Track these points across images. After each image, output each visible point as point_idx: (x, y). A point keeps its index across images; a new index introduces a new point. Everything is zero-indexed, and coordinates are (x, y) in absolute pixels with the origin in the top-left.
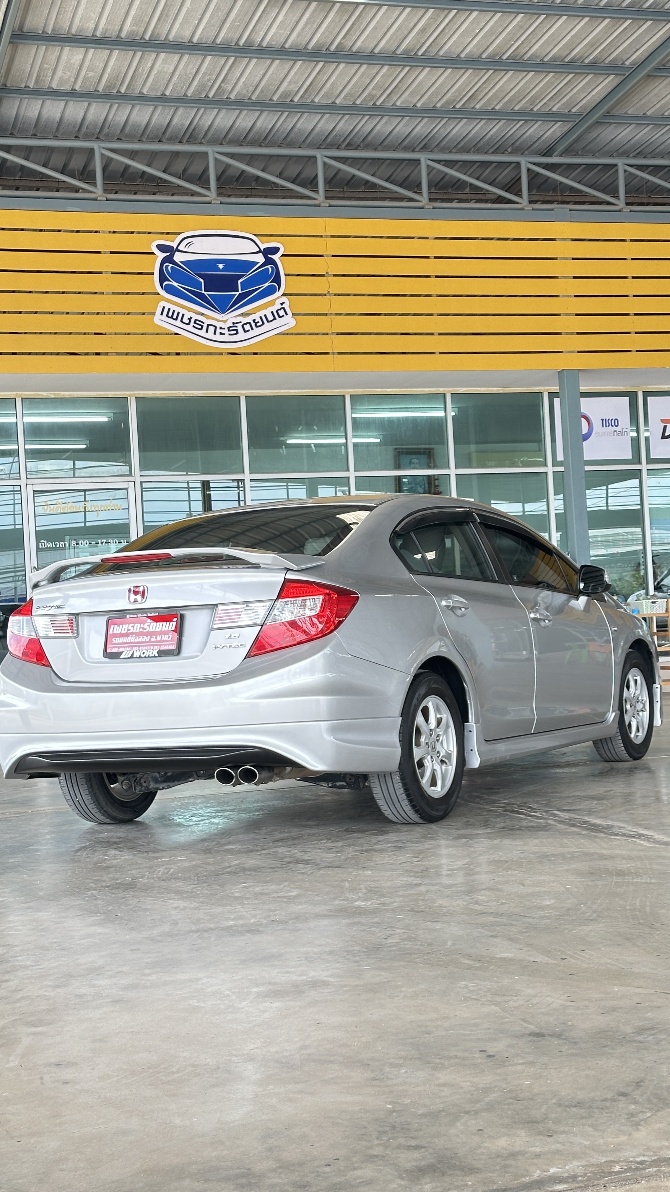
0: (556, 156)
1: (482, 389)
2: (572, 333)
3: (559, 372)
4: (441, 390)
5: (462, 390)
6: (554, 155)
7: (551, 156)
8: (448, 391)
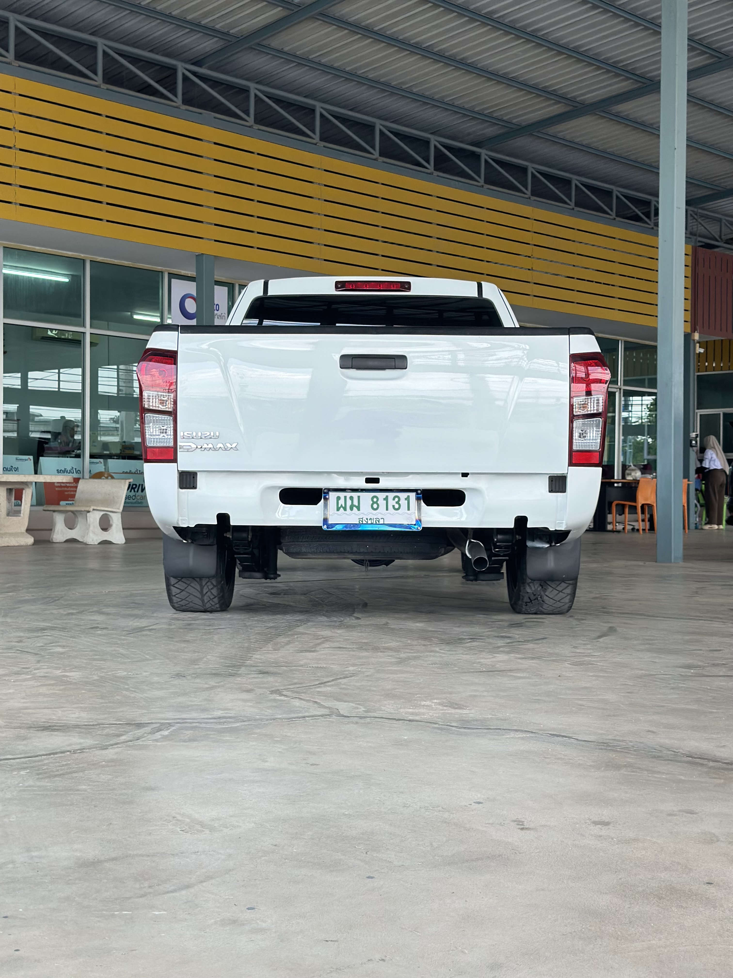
0: (205, 68)
1: (116, 261)
2: (211, 224)
3: (197, 255)
4: (82, 256)
5: (100, 259)
6: (204, 66)
7: (200, 66)
8: (88, 257)
